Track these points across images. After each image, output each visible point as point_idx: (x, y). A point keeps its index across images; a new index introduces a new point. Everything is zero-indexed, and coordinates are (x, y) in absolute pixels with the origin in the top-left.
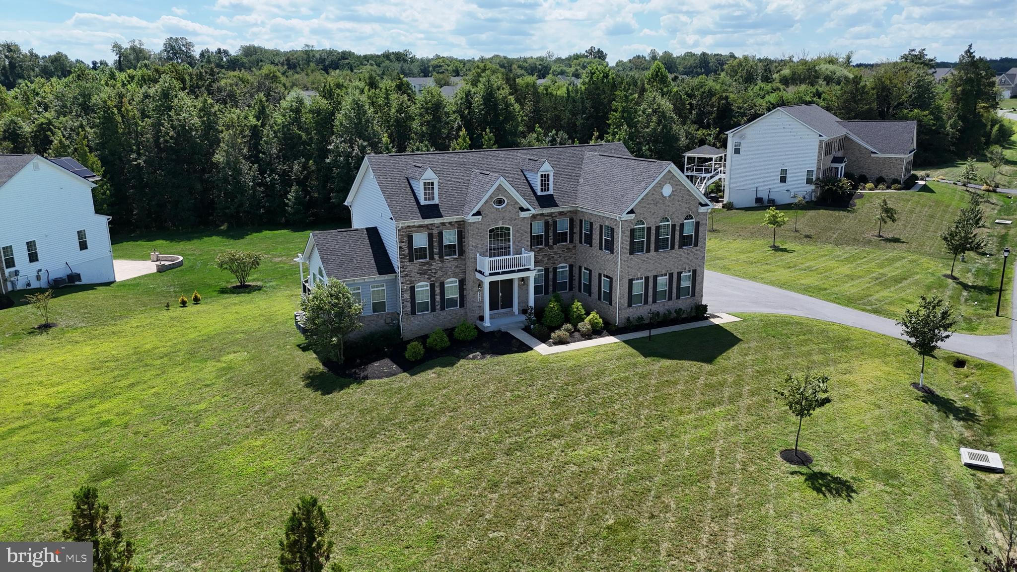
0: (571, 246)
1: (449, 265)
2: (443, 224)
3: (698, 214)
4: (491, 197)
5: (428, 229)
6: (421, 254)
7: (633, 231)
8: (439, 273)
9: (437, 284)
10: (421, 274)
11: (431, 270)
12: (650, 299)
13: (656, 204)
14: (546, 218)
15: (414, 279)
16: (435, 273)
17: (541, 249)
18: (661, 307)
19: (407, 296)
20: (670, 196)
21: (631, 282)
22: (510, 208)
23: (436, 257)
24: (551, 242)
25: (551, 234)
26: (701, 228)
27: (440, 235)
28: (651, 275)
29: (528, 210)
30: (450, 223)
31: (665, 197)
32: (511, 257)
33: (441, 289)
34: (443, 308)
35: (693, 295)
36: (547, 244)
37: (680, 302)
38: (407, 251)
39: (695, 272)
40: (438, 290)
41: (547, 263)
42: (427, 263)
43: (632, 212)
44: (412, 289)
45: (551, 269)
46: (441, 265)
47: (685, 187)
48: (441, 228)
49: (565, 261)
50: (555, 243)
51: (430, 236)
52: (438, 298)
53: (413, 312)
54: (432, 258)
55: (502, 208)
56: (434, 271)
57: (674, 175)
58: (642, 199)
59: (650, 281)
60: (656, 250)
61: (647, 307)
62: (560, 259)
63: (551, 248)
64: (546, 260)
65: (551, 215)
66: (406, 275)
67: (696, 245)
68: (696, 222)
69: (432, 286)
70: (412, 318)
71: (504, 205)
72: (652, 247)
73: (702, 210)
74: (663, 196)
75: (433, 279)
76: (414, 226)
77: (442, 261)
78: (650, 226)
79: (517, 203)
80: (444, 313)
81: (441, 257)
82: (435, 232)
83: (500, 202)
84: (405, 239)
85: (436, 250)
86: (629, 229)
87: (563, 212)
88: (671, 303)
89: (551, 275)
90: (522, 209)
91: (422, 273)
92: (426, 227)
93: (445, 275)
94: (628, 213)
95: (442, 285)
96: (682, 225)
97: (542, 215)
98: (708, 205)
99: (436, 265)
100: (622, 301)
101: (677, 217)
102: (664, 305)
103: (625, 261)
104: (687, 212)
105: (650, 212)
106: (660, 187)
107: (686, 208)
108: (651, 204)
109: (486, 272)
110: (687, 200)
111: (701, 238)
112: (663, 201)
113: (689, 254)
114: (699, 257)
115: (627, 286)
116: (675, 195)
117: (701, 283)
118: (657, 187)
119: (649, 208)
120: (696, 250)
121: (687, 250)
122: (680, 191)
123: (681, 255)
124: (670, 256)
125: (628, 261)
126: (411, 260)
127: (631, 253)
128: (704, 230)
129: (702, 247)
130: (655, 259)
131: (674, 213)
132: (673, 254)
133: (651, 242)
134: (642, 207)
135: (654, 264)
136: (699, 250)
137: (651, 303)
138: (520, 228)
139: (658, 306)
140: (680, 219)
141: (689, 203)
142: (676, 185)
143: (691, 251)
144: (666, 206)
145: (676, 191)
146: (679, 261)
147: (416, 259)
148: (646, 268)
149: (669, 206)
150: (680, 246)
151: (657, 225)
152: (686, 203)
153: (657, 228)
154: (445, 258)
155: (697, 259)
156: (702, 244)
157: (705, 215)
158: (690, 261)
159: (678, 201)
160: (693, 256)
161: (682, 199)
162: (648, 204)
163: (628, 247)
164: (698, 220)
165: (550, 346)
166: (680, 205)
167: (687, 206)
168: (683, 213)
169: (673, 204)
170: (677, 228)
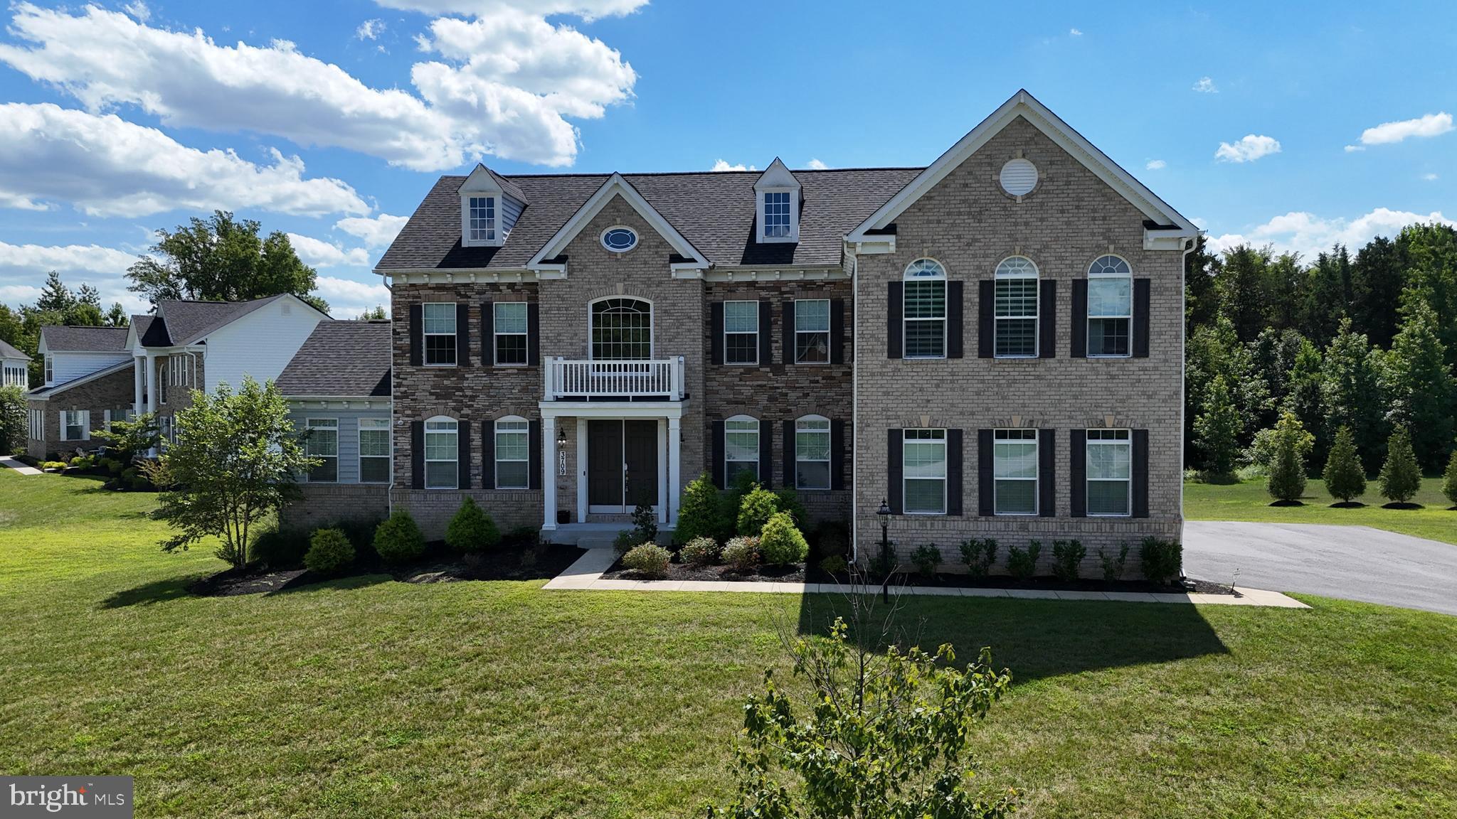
0: (837, 372)
1: (507, 382)
2: (494, 287)
3: (1145, 256)
4: (595, 225)
5: (459, 294)
6: (441, 348)
7: (895, 288)
8: (481, 402)
9: (475, 425)
10: (438, 396)
11: (461, 389)
12: (971, 502)
13: (978, 217)
14: (763, 294)
15: (421, 406)
16: (473, 398)
17: (749, 370)
19: (405, 443)
20: (1029, 196)
21: (895, 439)
22: (646, 254)
23: (476, 361)
24: (777, 355)
25: (777, 335)
26: (1155, 300)
27: (487, 310)
28: (970, 426)
29: (693, 260)
30: (511, 286)
31: (1012, 198)
33: (483, 438)
34: (488, 484)
35: (1141, 509)
36: (767, 358)
37: (1086, 527)
38: (407, 341)
39: (1141, 438)
40: (476, 439)
41: (766, 409)
42: (453, 373)
43: (891, 229)
44: (418, 429)
45: (778, 425)
46: (486, 380)
47: (1085, 169)
48: (488, 294)
49: (821, 408)
50: (788, 359)
51: (463, 312)
52: (477, 458)
53: (417, 483)
54: (465, 362)
55: (624, 255)
56: (469, 393)
57: (1039, 133)
58: (928, 197)
59: (970, 449)
60: (985, 352)
61: (958, 524)
62: (803, 402)
63: (778, 370)
64: (763, 400)
65: (776, 286)
66: (405, 395)
67: (1142, 350)
68: (1137, 282)
69: (464, 428)
70: (414, 496)
71: (632, 247)
72: (971, 341)
73: (1153, 240)
74: (1003, 192)
75: (466, 411)
76: (425, 286)
77: (490, 373)
78: (957, 278)
79: (663, 243)
80: (489, 496)
81: (487, 361)
82: (475, 303)
83: (620, 239)
84: (405, 313)
85: (475, 345)
86: (884, 282)
87: (813, 282)
88: (1050, 525)
89: (778, 442)
90: (677, 258)
91: (442, 394)
92: (454, 289)
93: (496, 403)
95: (488, 428)
96: (1080, 288)
97: (752, 284)
98: (1179, 228)
99: (474, 379)
100: (868, 493)
101: (1061, 258)
102: (1024, 528)
103: (873, 374)
104: (1098, 246)
105: (959, 237)
106: (990, 164)
107: (1093, 234)
108: (960, 213)
109: (549, 393)
110: (1094, 211)
111: (1160, 334)
112: (1005, 209)
113: (1113, 377)
114: (1155, 393)
115: (882, 448)
116: (1047, 192)
117: (1170, 477)
118: (980, 164)
119: (954, 225)
120: (1144, 369)
121: (1108, 365)
122: (1068, 183)
123: (1081, 377)
124: (1038, 377)
125: (882, 374)
126: (416, 361)
127: (894, 353)
128: (1171, 309)
129: (1166, 361)
130: (983, 381)
131: (1046, 247)
132: (1049, 370)
133: (966, 327)
134: (929, 222)
135: (978, 394)
136: (1156, 369)
137: (975, 513)
138: (674, 305)
139: (1001, 525)
140: (1071, 266)
141: (1104, 219)
142: (1052, 163)
143: (1123, 369)
144: (1016, 224)
145: (1051, 180)
146: (1075, 397)
147: (429, 361)
148: (952, 405)
149: (1026, 224)
150: (1078, 351)
151: (985, 277)
152: (1094, 219)
153: (986, 288)
154: (496, 365)
155: (1150, 397)
156: (1165, 353)
157: (1171, 261)
158: (1123, 401)
159: (1062, 212)
160: (1133, 385)
161: (1078, 207)
162: (949, 214)
163: (884, 335)
164: (1143, 275)
165: (601, 578)
166: (1068, 223)
167: (1098, 227)
168: (1082, 250)
169: (1042, 220)
170: (1064, 294)
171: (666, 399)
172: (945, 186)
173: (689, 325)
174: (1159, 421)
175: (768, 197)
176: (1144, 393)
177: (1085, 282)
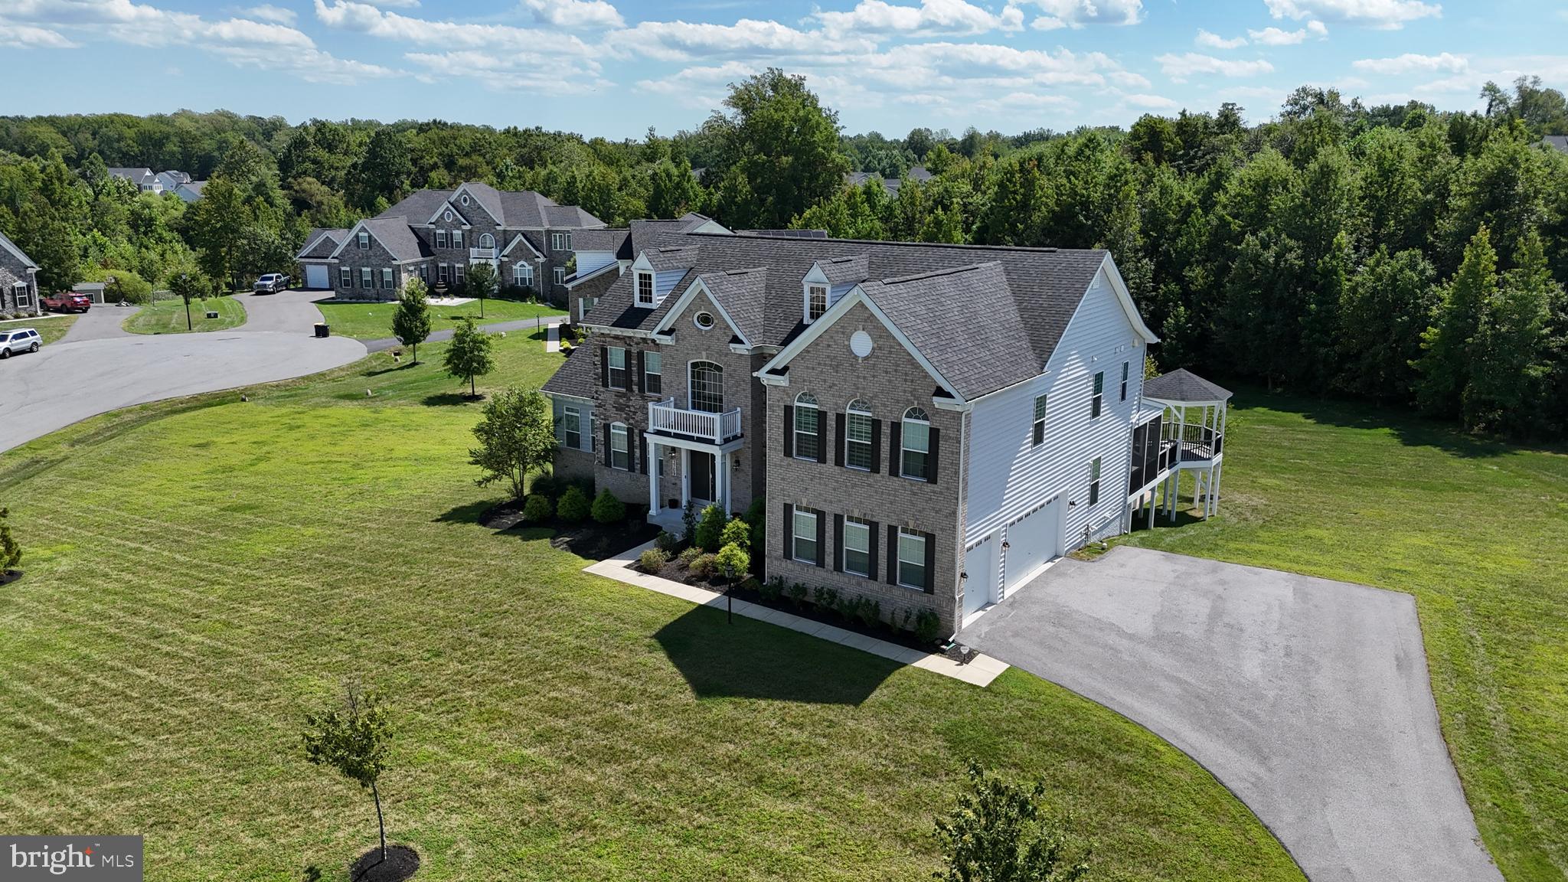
2: (644, 341)
3: (937, 411)
4: (689, 310)
5: (626, 344)
6: (618, 378)
7: (788, 409)
8: (638, 416)
9: (636, 431)
10: (617, 409)
11: (628, 407)
12: (829, 560)
13: (836, 368)
15: (609, 414)
16: (634, 413)
18: (851, 585)
19: (601, 436)
20: (866, 358)
21: (788, 509)
22: (718, 333)
23: (635, 388)
26: (942, 444)
27: (641, 355)
28: (830, 510)
29: (742, 342)
30: (654, 341)
31: (856, 357)
32: (688, 412)
33: (640, 441)
34: (643, 471)
35: (929, 588)
37: (895, 592)
38: (600, 371)
39: (930, 539)
40: (637, 440)
42: (624, 395)
43: (783, 371)
44: (607, 428)
46: (641, 402)
47: (900, 345)
48: (641, 346)
51: (628, 355)
52: (637, 453)
53: (608, 463)
54: (630, 389)
55: (706, 331)
56: (632, 409)
57: (873, 315)
58: (807, 351)
59: (831, 524)
60: (839, 462)
61: (820, 572)
66: (600, 406)
67: (933, 479)
68: (931, 429)
69: (630, 431)
70: (606, 471)
71: (712, 327)
72: (831, 453)
73: (939, 402)
74: (852, 352)
75: (631, 421)
76: (608, 336)
77: (643, 398)
78: (823, 408)
79: (728, 328)
80: (644, 479)
81: (641, 390)
82: (634, 350)
83: (705, 320)
84: (599, 352)
85: (635, 378)
86: (782, 405)
88: (873, 586)
90: (735, 339)
91: (619, 408)
92: (623, 340)
94: (767, 373)
95: (642, 434)
96: (896, 427)
98: (953, 397)
99: (635, 401)
100: (773, 542)
101: (885, 405)
102: (859, 585)
103: (776, 465)
104: (908, 400)
105: (825, 381)
106: (843, 333)
107: (905, 391)
108: (825, 365)
109: (651, 428)
110: (906, 374)
111: (945, 469)
112: (852, 365)
113: (915, 494)
114: (940, 510)
115: (780, 514)
116: (877, 357)
117: (948, 569)
118: (837, 332)
119: (822, 372)
120: (934, 492)
121: (911, 485)
122: (890, 352)
123: (896, 490)
124: (869, 485)
125: (781, 466)
126: (605, 385)
127: (788, 453)
128: (952, 453)
129: (948, 489)
130: (837, 482)
131: (876, 396)
132: (876, 481)
133: (828, 443)
134: (808, 368)
135: (834, 489)
136: (941, 493)
137: (832, 568)
138: (735, 371)
139: (846, 580)
140: (891, 412)
141: (912, 381)
142: (880, 337)
143: (920, 489)
144: (858, 377)
145: (880, 348)
146: (891, 503)
147: (613, 385)
148: (820, 494)
149: (864, 378)
150: (894, 472)
151: (840, 411)
152: (906, 380)
153: (840, 418)
154: (647, 394)
155: (937, 512)
156: (948, 483)
157: (954, 418)
158: (920, 511)
159: (887, 372)
160: (927, 502)
161: (896, 371)
162: (819, 364)
163: (782, 441)
164: (936, 425)
165: (628, 567)
166: (890, 381)
167: (908, 386)
168: (898, 402)
169: (874, 376)
170: (886, 430)
171: (712, 442)
172: (817, 345)
173: (743, 385)
174: (941, 529)
175: (812, 290)
176: (934, 509)
177: (899, 424)
